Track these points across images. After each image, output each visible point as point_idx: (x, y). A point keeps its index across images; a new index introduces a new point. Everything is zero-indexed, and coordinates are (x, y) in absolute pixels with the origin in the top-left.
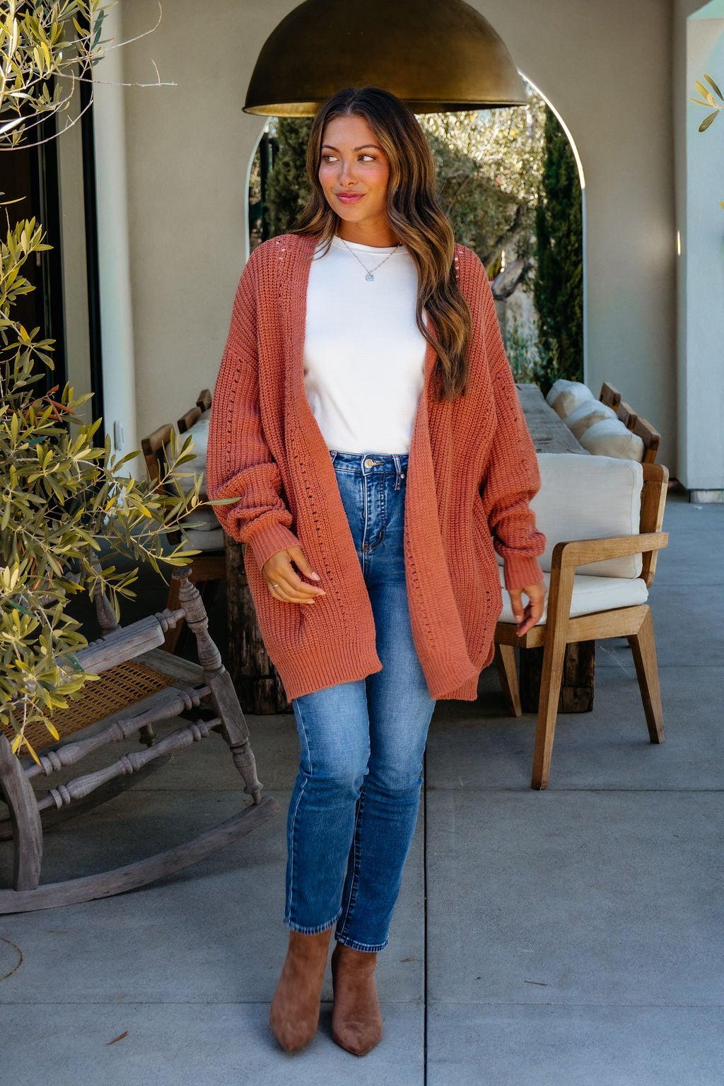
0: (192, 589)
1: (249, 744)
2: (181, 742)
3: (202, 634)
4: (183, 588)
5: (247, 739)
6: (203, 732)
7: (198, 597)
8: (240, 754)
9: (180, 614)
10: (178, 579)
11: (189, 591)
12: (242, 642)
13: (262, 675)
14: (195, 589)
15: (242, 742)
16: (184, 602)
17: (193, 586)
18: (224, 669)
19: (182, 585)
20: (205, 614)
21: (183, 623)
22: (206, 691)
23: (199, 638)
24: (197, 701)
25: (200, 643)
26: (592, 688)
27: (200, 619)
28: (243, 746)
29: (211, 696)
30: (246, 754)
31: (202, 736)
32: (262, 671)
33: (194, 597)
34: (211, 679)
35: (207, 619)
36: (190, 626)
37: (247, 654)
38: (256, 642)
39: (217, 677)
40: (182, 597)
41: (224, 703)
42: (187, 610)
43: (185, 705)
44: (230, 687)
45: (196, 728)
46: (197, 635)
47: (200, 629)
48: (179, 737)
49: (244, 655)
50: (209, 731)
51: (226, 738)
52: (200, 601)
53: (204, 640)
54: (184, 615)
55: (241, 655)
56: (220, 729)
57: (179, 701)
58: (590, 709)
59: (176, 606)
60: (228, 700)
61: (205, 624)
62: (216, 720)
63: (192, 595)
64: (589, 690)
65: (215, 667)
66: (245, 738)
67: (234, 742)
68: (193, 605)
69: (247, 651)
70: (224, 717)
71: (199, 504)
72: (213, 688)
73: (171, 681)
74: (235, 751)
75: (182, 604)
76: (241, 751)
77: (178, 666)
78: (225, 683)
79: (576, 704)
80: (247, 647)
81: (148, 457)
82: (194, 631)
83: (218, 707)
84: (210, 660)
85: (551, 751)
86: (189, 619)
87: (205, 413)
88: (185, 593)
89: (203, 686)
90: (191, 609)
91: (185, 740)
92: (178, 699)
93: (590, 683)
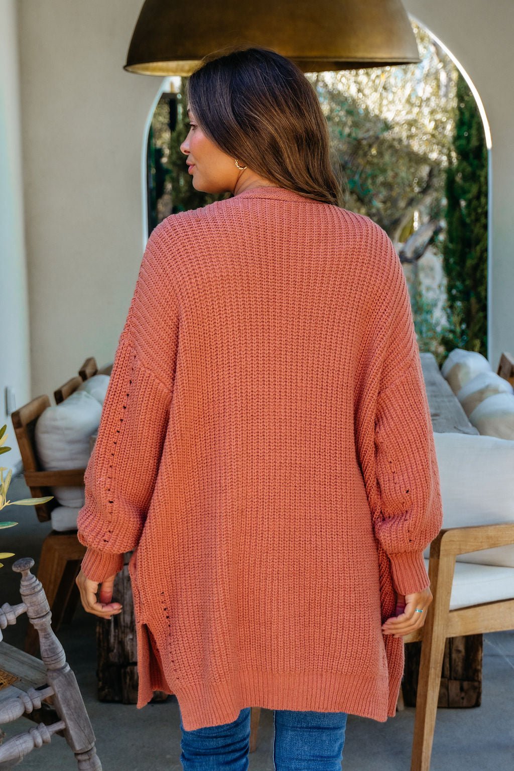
0: (34, 582)
1: (95, 750)
2: (20, 749)
3: (45, 630)
4: (24, 581)
5: (93, 744)
6: (45, 737)
7: (40, 591)
8: (85, 760)
9: (20, 609)
10: (18, 571)
11: (31, 584)
12: (109, 626)
13: (131, 661)
14: (38, 582)
15: (87, 747)
16: (25, 596)
17: (35, 578)
18: (68, 668)
19: (23, 578)
20: (48, 608)
21: (23, 618)
22: (48, 692)
23: (41, 635)
24: (38, 704)
25: (42, 640)
26: (480, 682)
27: (42, 615)
28: (87, 752)
29: (53, 698)
30: (91, 760)
31: (44, 742)
32: (130, 657)
33: (36, 590)
34: (53, 679)
35: (50, 615)
36: (32, 621)
37: (115, 640)
38: (124, 626)
39: (60, 678)
40: (23, 590)
41: (68, 705)
42: (28, 605)
43: (25, 708)
44: (75, 688)
45: (36, 733)
46: (39, 632)
47: (42, 625)
48: (18, 742)
49: (112, 640)
50: (51, 736)
51: (71, 744)
52: (42, 595)
53: (47, 637)
54: (25, 610)
55: (108, 641)
56: (63, 733)
57: (18, 703)
58: (477, 705)
59: (16, 600)
60: (72, 702)
61: (48, 620)
62: (59, 723)
63: (34, 588)
64: (476, 684)
65: (59, 666)
66: (90, 743)
67: (78, 748)
68: (34, 599)
69: (115, 636)
70: (68, 721)
71: (6, 504)
72: (57, 690)
73: (12, 680)
74: (80, 757)
75: (23, 598)
76: (85, 757)
77: (23, 663)
78: (69, 683)
79: (463, 698)
80: (115, 632)
81: (18, 430)
82: (36, 628)
83: (61, 709)
84: (53, 658)
85: (430, 756)
86: (31, 614)
87: (86, 382)
88: (27, 586)
89: (46, 686)
90: (33, 604)
91: (24, 746)
92: (16, 701)
93: (478, 676)
